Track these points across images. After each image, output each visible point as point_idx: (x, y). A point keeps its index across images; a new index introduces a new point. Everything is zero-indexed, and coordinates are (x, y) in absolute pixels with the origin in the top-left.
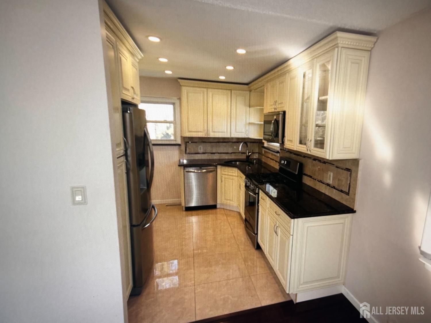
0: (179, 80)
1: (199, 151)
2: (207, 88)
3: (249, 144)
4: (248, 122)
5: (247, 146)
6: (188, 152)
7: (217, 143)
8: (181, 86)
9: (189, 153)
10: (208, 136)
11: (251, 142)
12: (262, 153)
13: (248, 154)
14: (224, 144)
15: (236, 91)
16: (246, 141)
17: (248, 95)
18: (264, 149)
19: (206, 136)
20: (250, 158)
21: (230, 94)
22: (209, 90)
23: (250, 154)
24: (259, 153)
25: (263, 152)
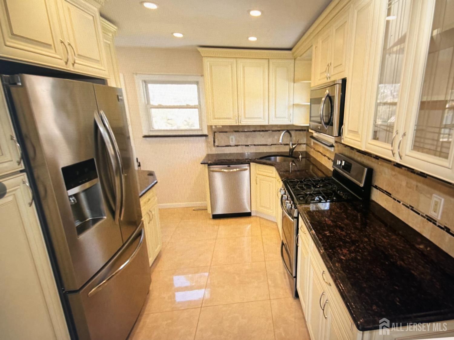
0: (200, 49)
1: (231, 142)
2: (236, 58)
3: (293, 133)
4: (292, 103)
5: (291, 136)
6: (216, 144)
7: (253, 133)
8: (202, 57)
9: (218, 146)
10: (240, 124)
11: (296, 130)
12: (310, 144)
13: (292, 146)
14: (262, 133)
15: (274, 61)
16: (289, 130)
17: (292, 65)
18: (313, 140)
19: (237, 124)
20: (294, 151)
21: (267, 65)
22: (239, 61)
23: (294, 146)
24: (307, 144)
25: (312, 144)
